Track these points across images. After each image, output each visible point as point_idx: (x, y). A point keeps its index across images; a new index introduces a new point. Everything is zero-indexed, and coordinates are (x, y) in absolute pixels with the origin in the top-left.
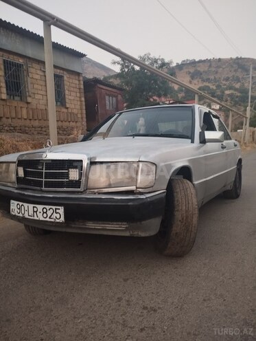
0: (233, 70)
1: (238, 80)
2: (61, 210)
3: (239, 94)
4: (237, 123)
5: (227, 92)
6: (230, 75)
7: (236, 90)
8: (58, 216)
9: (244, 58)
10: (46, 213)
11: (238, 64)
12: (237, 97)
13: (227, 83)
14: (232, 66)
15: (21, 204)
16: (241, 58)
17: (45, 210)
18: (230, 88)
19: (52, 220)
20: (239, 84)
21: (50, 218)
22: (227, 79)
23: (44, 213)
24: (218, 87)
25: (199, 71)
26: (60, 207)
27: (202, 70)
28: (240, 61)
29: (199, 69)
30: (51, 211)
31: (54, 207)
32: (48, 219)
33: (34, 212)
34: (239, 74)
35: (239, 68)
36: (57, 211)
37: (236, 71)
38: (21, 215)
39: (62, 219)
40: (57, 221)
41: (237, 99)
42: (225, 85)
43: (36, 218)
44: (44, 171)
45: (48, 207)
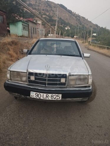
0: (46, 6)
1: (48, 11)
2: (60, 96)
3: (48, 18)
4: (48, 31)
5: (44, 16)
6: (45, 8)
7: (47, 16)
8: (59, 98)
9: (50, 1)
10: (53, 97)
11: (48, 3)
12: (48, 19)
13: (43, 12)
14: (45, 5)
15: (38, 93)
16: (49, 1)
17: (52, 96)
18: (45, 14)
19: (56, 100)
20: (48, 13)
21: (54, 99)
22: (43, 10)
23: (52, 97)
24: (40, 13)
25: (31, 4)
26: (60, 95)
27: (32, 4)
28: (48, 2)
29: (31, 2)
30: (56, 96)
31: (57, 95)
32: (53, 99)
33: (46, 96)
34: (48, 9)
35: (48, 6)
36: (58, 96)
37: (47, 7)
38: (38, 98)
39: (61, 99)
40: (58, 99)
41: (47, 20)
42: (42, 12)
43: (47, 99)
44: (47, 78)
45: (54, 95)
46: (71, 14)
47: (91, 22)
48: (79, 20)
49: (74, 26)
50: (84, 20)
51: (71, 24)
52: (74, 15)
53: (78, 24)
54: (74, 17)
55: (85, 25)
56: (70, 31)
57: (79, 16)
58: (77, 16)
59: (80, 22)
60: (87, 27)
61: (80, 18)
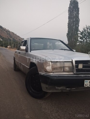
46: (2, 29)
47: (19, 36)
48: (9, 34)
49: (6, 39)
50: (13, 35)
51: (3, 37)
52: (5, 30)
53: (9, 37)
54: (5, 32)
55: (15, 39)
56: (3, 42)
57: (9, 31)
58: (7, 31)
59: (11, 36)
60: (17, 39)
61: (10, 33)
